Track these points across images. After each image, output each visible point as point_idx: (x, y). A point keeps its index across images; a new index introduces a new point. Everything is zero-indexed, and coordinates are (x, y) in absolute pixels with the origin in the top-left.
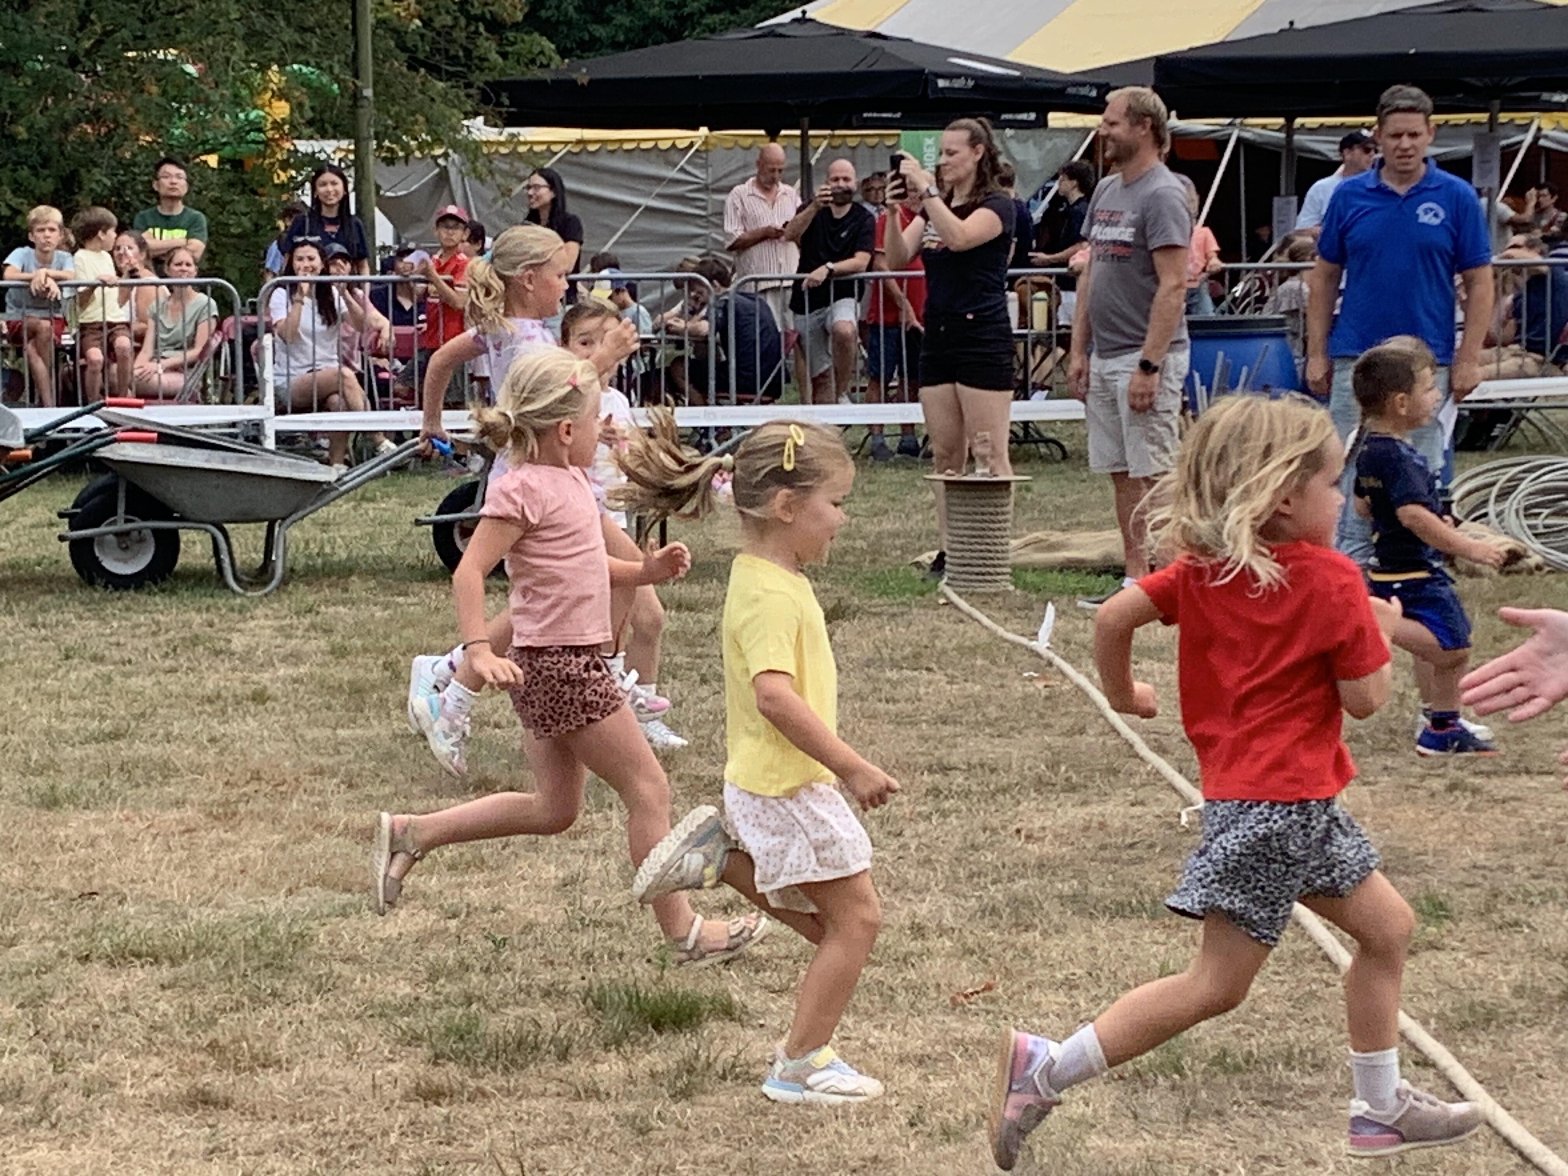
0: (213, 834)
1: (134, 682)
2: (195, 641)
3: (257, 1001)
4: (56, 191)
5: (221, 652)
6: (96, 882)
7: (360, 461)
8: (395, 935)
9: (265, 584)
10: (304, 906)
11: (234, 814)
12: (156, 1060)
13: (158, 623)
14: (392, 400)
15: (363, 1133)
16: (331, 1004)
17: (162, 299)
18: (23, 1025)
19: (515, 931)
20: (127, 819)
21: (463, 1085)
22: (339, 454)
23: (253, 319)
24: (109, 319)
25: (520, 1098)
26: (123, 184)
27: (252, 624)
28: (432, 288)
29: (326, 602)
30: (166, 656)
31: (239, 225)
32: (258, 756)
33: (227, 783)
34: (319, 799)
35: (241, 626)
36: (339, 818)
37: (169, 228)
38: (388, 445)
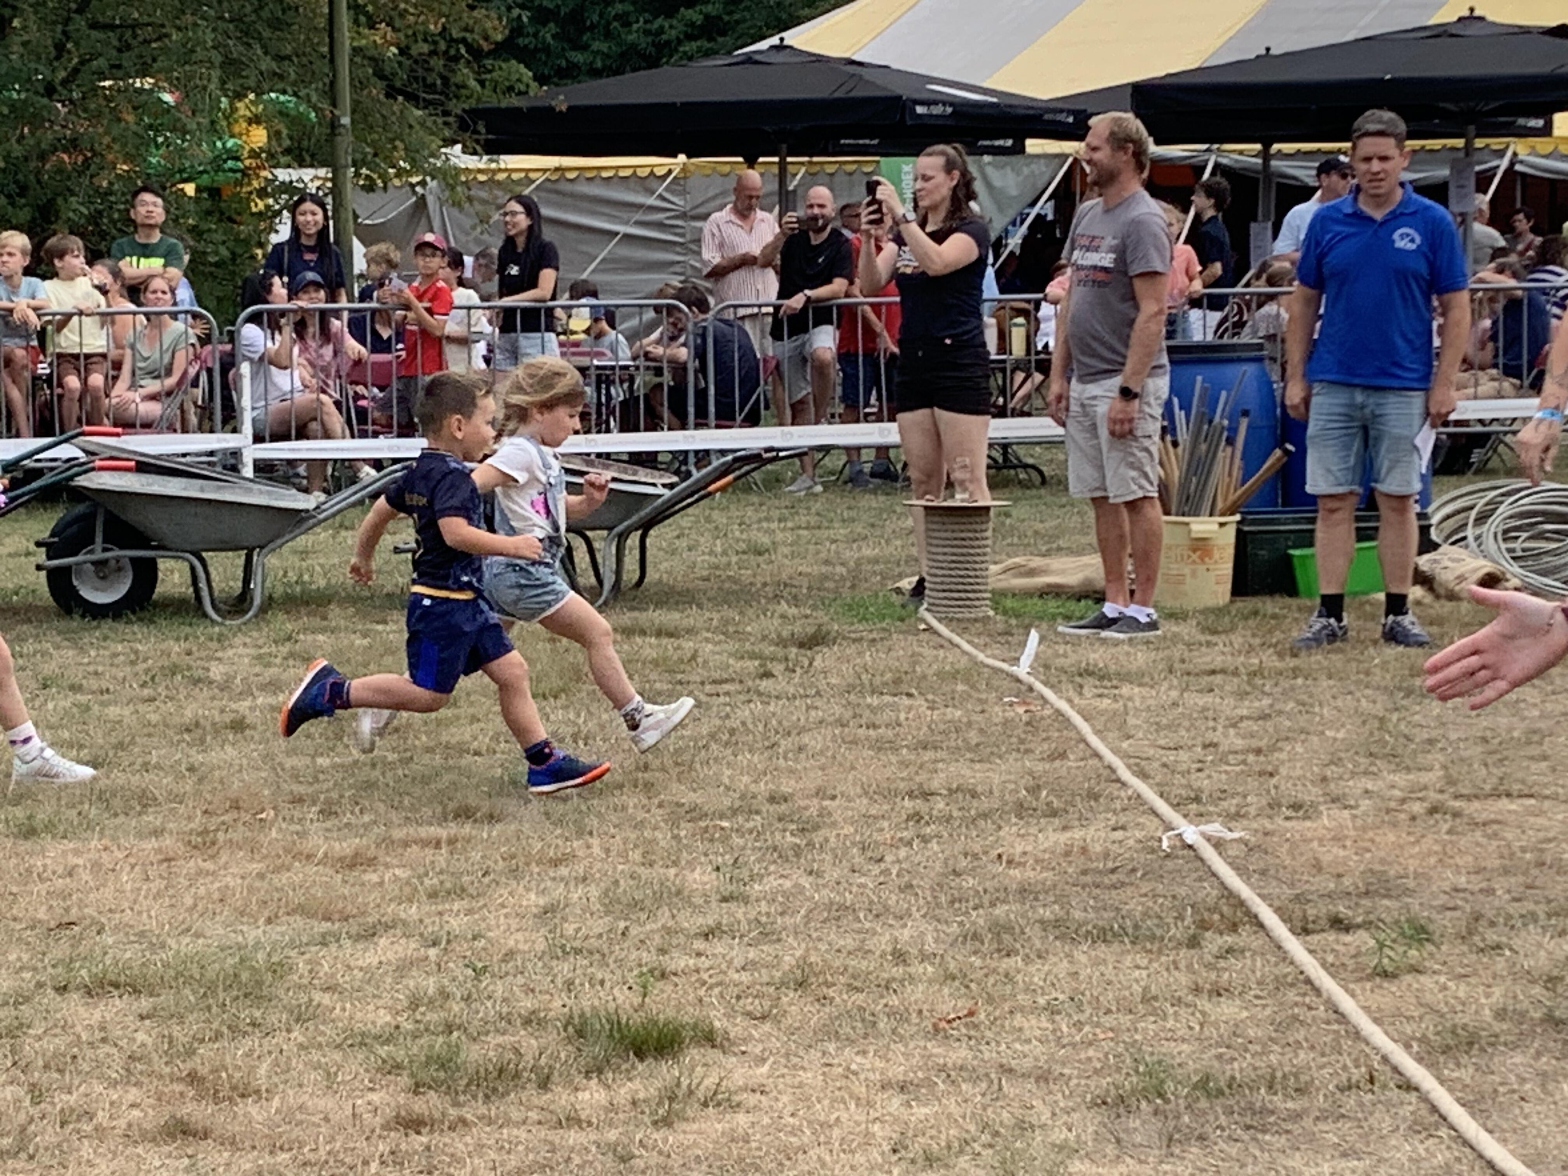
0: (192, 863)
1: (113, 712)
2: (174, 670)
3: (236, 1030)
4: (34, 219)
5: (200, 680)
6: (74, 911)
7: (339, 489)
8: (375, 964)
9: (244, 612)
10: (283, 934)
11: (213, 843)
12: (134, 1090)
13: (136, 652)
14: (370, 428)
15: (343, 1163)
16: (311, 1033)
17: (139, 328)
19: (495, 959)
20: (106, 849)
21: (443, 1113)
22: (317, 483)
25: (501, 1126)
26: (100, 212)
27: (230, 652)
28: (411, 315)
29: (305, 630)
30: (144, 685)
31: (216, 253)
32: (237, 784)
33: (206, 812)
34: (298, 828)
35: (219, 654)
36: (319, 847)
37: (147, 256)
38: (368, 473)
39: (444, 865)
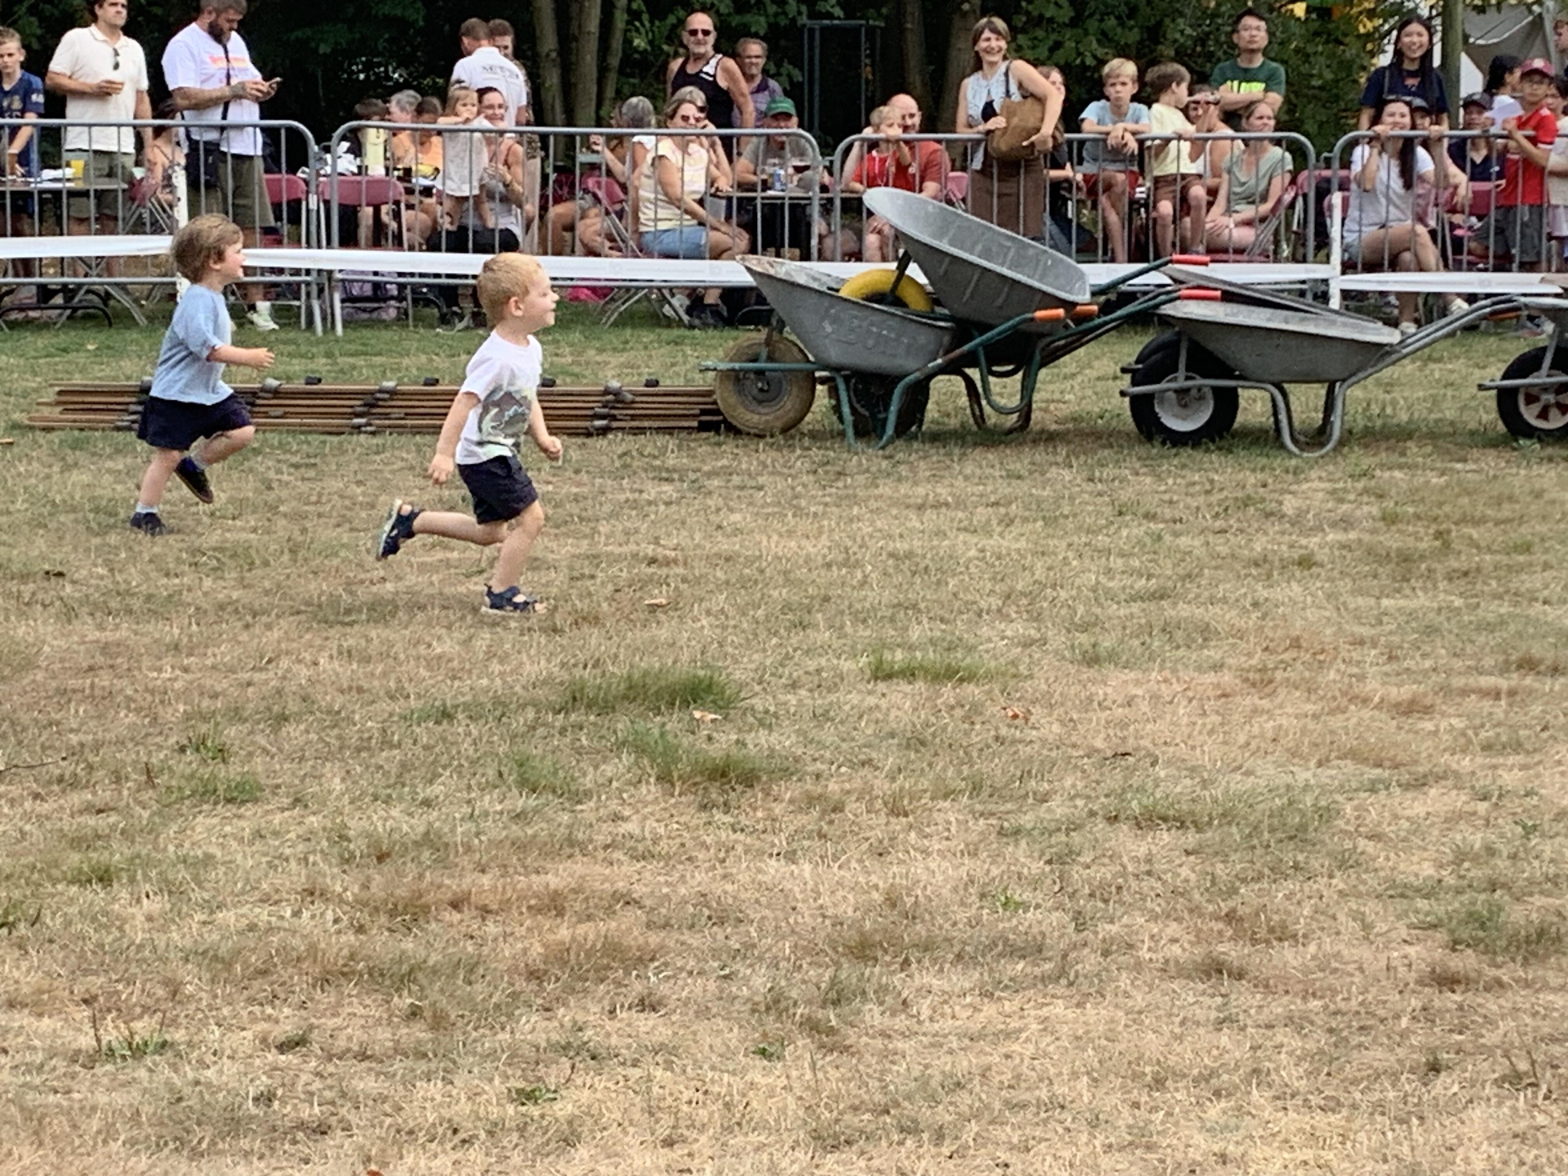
0: (1248, 701)
1: (1184, 541)
2: (1247, 502)
3: (1278, 872)
4: (1141, 42)
5: (1272, 514)
6: (1131, 741)
7: (1429, 321)
8: (1422, 815)
9: (1322, 445)
10: (1332, 778)
11: (1271, 681)
12: (1174, 925)
13: (1212, 482)
14: (1465, 258)
15: (1374, 1015)
16: (1353, 881)
17: (1237, 152)
18: (1049, 881)
19: (1547, 817)
20: (1166, 681)
21: (1479, 973)
22: (1409, 312)
23: (1326, 173)
24: (1183, 170)
25: (1537, 991)
26: (1208, 34)
27: (1305, 486)
28: (1512, 144)
29: (1382, 466)
30: (1216, 516)
31: (1320, 76)
32: (1299, 623)
33: (1266, 649)
34: (1355, 670)
35: (1294, 487)
36: (1375, 691)
37: (1248, 81)
38: (1460, 306)
39: (1502, 716)
